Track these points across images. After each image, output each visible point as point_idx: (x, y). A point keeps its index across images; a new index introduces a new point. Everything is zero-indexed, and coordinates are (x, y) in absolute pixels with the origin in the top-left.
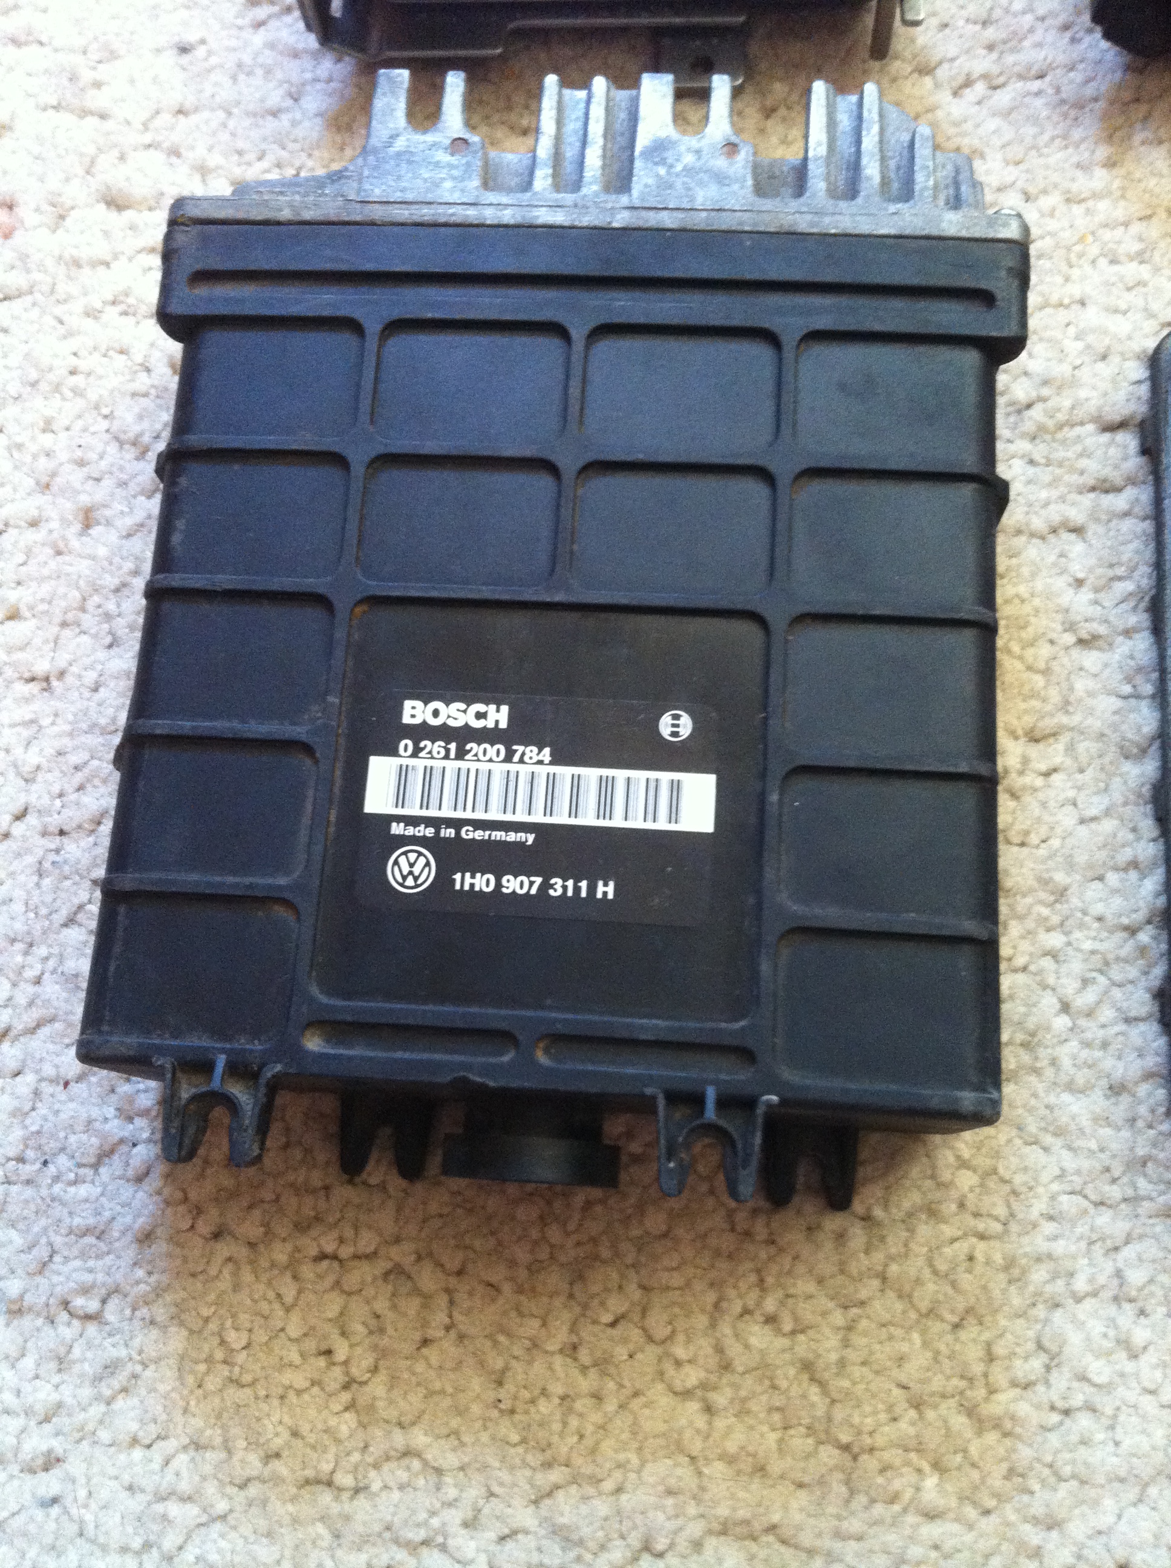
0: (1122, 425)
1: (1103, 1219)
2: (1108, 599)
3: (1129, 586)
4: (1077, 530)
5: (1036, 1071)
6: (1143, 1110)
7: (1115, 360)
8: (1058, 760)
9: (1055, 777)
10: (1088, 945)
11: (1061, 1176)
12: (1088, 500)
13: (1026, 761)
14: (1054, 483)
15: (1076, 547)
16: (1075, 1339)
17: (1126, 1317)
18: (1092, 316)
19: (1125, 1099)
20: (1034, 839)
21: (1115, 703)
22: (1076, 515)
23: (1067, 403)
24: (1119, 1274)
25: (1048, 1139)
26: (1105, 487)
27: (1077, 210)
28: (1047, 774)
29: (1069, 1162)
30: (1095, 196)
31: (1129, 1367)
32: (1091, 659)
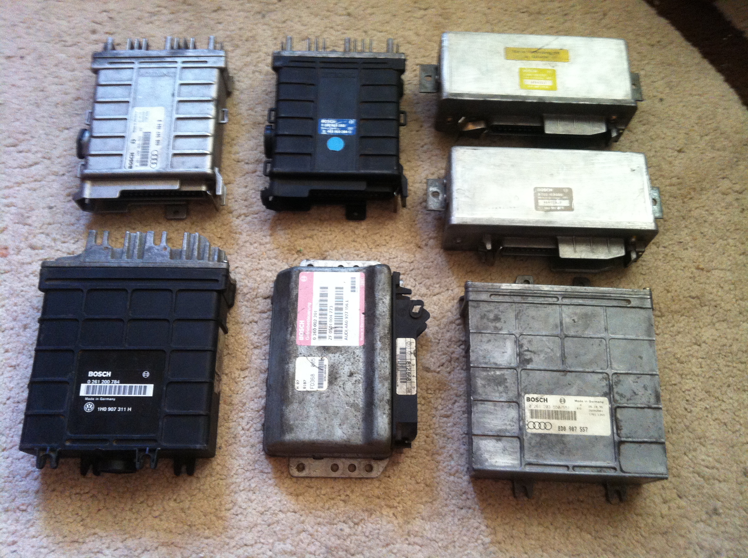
0: (268, 297)
1: (248, 474)
2: (261, 338)
3: (266, 334)
4: (256, 322)
5: (236, 443)
6: (257, 450)
7: (267, 282)
8: (247, 375)
9: (247, 379)
10: (250, 415)
11: (239, 466)
12: (258, 315)
13: (239, 375)
14: (251, 312)
15: (255, 326)
16: (240, 499)
17: (250, 494)
18: (263, 272)
19: (254, 448)
20: (239, 392)
21: (260, 361)
22: (256, 319)
23: (255, 293)
24: (250, 485)
25: (237, 458)
26: (263, 312)
27: (263, 246)
28: (244, 378)
29: (241, 462)
30: (267, 243)
31: (250, 504)
32: (256, 351)
